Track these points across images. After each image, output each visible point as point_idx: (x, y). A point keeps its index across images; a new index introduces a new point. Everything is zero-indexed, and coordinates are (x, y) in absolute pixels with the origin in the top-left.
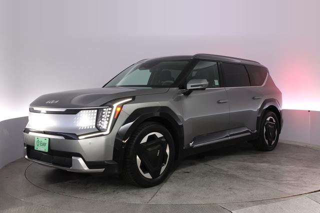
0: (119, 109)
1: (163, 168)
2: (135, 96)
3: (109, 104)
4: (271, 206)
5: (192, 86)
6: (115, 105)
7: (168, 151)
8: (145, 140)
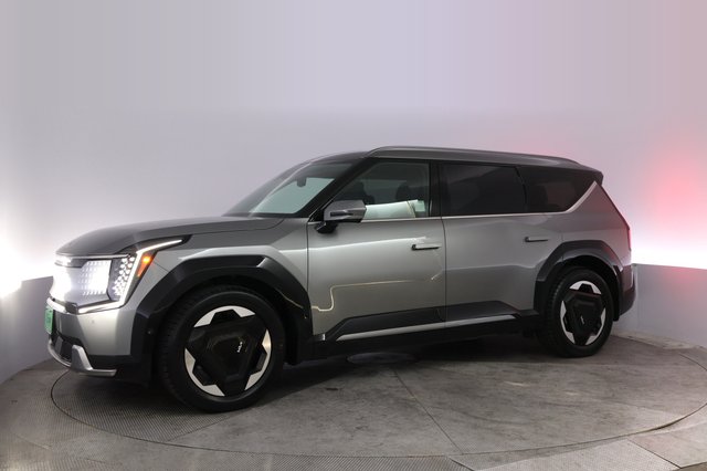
0: (147, 260)
1: (254, 379)
2: (190, 236)
3: (130, 250)
4: (556, 460)
5: (332, 215)
6: (140, 253)
7: (267, 344)
8: (207, 319)
